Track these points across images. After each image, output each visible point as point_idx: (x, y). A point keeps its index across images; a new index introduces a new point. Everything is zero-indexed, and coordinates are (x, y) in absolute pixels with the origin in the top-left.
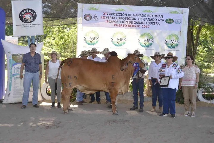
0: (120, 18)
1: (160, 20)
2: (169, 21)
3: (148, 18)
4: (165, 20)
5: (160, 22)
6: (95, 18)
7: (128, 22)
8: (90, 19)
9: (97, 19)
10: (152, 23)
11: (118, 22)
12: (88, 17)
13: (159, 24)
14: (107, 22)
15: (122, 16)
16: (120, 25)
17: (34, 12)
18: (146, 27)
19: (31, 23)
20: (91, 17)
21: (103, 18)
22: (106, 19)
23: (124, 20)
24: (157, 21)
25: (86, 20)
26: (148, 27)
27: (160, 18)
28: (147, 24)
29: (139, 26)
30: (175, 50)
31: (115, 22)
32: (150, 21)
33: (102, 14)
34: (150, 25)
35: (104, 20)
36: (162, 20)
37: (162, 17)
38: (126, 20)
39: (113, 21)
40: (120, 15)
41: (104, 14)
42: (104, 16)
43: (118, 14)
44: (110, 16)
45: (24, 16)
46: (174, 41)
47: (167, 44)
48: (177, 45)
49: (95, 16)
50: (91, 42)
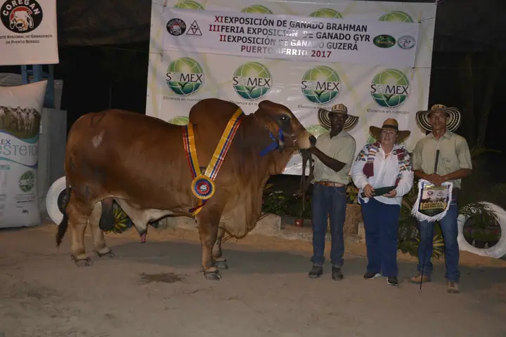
0: (256, 31)
1: (360, 38)
3: (327, 32)
4: (371, 39)
5: (359, 43)
6: (194, 30)
7: (277, 42)
9: (198, 32)
10: (339, 45)
11: (252, 39)
12: (176, 28)
13: (356, 47)
14: (223, 39)
15: (262, 27)
16: (256, 48)
17: (38, 6)
18: (322, 54)
19: (29, 33)
20: (183, 27)
21: (214, 30)
22: (220, 33)
23: (265, 37)
24: (352, 41)
25: (173, 34)
27: (358, 32)
28: (325, 49)
30: (398, 112)
31: (244, 40)
32: (332, 41)
33: (212, 20)
34: (332, 50)
35: (217, 35)
36: (364, 38)
37: (366, 30)
38: (270, 37)
39: (240, 38)
40: (257, 22)
41: (217, 19)
42: (217, 24)
43: (253, 21)
44: (231, 24)
45: (13, 16)
46: (396, 89)
47: (375, 95)
48: (403, 99)
49: (195, 24)
50: (183, 87)
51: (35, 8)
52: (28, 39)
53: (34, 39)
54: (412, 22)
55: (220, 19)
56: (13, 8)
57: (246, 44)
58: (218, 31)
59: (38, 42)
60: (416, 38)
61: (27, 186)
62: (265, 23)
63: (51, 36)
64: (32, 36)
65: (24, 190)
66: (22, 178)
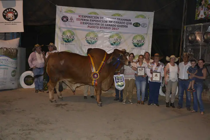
0: (93, 21)
1: (128, 24)
2: (137, 25)
3: (117, 21)
4: (132, 24)
6: (71, 20)
7: (100, 24)
8: (67, 21)
9: (73, 21)
10: (122, 26)
12: (65, 19)
13: (127, 26)
14: (81, 23)
15: (95, 19)
16: (93, 27)
17: (16, 12)
18: (116, 29)
19: (13, 21)
20: (67, 19)
21: (78, 20)
22: (80, 21)
23: (96, 23)
24: (126, 24)
25: (64, 21)
26: (117, 29)
27: (128, 22)
28: (117, 27)
29: (110, 28)
30: (141, 49)
31: (89, 24)
32: (119, 24)
33: (78, 17)
34: (119, 27)
35: (79, 22)
36: (130, 24)
37: (130, 21)
38: (98, 23)
39: (87, 23)
40: (93, 17)
41: (79, 16)
42: (79, 18)
43: (91, 17)
44: (84, 18)
45: (7, 15)
46: (140, 41)
47: (133, 43)
48: (143, 44)
49: (71, 18)
50: (68, 40)
51: (15, 12)
52: (13, 23)
53: (15, 23)
54: (146, 18)
55: (80, 16)
56: (7, 12)
57: (90, 25)
58: (80, 20)
59: (16, 24)
60: (147, 24)
61: (14, 75)
62: (96, 18)
63: (21, 22)
64: (14, 22)
65: (13, 77)
66: (12, 72)
